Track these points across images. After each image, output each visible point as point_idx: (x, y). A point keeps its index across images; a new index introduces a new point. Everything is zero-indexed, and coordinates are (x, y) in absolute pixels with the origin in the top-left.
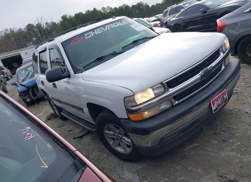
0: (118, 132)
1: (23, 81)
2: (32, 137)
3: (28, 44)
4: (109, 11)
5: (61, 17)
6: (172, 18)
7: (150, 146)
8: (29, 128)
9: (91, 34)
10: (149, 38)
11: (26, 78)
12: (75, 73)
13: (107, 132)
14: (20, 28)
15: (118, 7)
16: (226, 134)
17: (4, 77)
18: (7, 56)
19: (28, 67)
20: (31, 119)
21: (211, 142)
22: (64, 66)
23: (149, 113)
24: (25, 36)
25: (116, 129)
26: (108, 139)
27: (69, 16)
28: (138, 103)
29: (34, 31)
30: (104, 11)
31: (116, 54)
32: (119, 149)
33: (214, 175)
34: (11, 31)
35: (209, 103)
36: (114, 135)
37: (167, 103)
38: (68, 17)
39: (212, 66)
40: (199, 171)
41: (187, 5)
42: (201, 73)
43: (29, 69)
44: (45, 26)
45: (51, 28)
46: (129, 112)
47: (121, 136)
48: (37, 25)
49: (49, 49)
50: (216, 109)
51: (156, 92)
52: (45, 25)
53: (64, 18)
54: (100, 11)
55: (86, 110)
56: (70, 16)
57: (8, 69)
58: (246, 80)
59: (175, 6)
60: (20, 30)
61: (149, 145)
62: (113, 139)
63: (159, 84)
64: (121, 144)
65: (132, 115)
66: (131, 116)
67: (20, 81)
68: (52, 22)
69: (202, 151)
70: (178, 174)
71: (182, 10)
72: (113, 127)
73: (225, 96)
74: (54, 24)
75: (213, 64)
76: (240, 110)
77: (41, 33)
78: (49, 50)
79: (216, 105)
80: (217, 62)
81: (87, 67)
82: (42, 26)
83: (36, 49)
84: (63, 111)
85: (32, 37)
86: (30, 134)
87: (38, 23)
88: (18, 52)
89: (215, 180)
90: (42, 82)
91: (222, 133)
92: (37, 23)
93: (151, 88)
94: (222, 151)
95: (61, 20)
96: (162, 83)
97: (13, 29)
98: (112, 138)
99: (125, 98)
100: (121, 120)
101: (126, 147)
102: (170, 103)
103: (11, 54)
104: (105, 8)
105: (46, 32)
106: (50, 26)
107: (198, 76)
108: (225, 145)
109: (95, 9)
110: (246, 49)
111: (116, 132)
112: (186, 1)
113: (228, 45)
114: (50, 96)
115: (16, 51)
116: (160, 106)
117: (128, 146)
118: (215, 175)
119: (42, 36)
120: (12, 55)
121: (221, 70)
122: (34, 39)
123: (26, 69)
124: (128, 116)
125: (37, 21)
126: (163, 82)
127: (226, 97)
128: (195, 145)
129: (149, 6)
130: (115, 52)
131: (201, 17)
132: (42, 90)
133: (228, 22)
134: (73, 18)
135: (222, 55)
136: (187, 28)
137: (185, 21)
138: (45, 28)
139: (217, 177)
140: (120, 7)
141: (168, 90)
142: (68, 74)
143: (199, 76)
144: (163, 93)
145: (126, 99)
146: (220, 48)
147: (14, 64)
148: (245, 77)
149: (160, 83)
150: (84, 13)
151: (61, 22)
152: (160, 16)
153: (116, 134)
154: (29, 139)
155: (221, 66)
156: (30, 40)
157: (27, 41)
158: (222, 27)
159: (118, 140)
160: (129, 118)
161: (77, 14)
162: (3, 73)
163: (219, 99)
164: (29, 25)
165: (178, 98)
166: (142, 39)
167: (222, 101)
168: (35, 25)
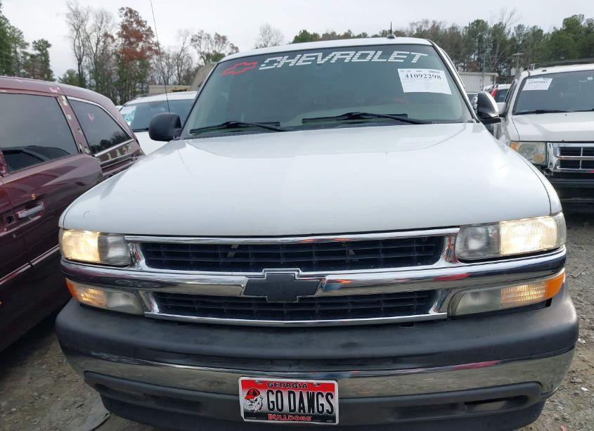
5: (565, 20)
14: (455, 24)
24: (457, 46)
27: (588, 20)
29: (481, 40)
34: (434, 26)
44: (511, 34)
45: (523, 41)
48: (495, 26)
53: (571, 23)
60: (453, 28)
68: (534, 27)
73: (323, 403)
74: (537, 33)
77: (495, 47)
82: (506, 30)
85: (470, 52)
87: (500, 23)
92: (496, 22)
97: (440, 23)
106: (526, 34)
122: (473, 56)
125: (499, 17)
138: (509, 37)
151: (557, 34)
156: (464, 56)
164: (478, 22)
167: (302, 408)
168: (491, 25)
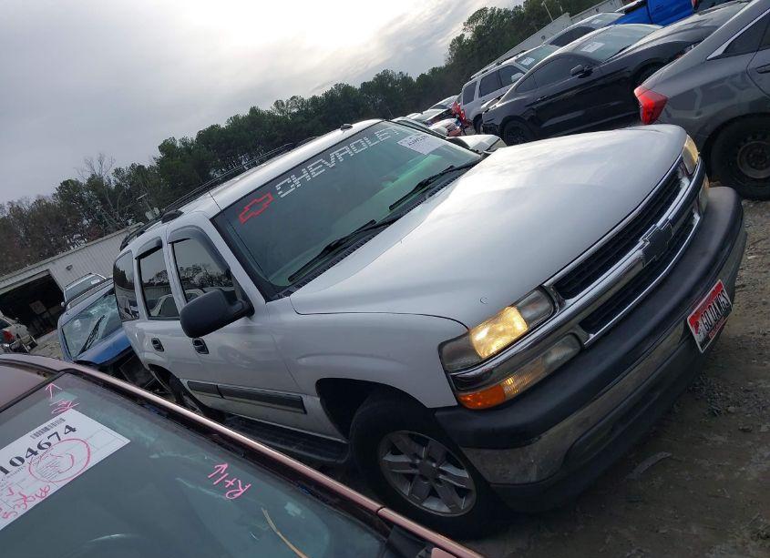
0: (423, 453)
1: (84, 350)
2: (243, 487)
3: (68, 242)
4: (296, 110)
5: (159, 147)
6: (494, 104)
7: (534, 479)
8: (225, 466)
9: (292, 183)
10: (459, 169)
11: (90, 339)
12: (268, 299)
13: (390, 458)
14: (39, 196)
15: (319, 94)
16: (744, 409)
17: (13, 347)
18: (12, 285)
19: (93, 305)
20: (221, 440)
21: (707, 441)
22: (231, 285)
23: (519, 381)
24: (58, 219)
25: (415, 447)
26: (395, 482)
27: (181, 141)
28: (484, 353)
29: (81, 200)
30: (282, 111)
31: (375, 227)
32: (434, 506)
33: (744, 537)
34: (12, 209)
35: (681, 326)
36: (413, 466)
37: (564, 345)
38: (178, 145)
39: (667, 220)
40: (695, 531)
41: (529, 61)
42: (641, 242)
43: (94, 311)
44: (112, 182)
45: (131, 184)
46: (459, 384)
47: (434, 465)
48: (89, 180)
49: (172, 243)
50: (707, 339)
51: (528, 314)
52: (112, 178)
53: (167, 148)
54: (270, 115)
55: (313, 402)
56: (184, 142)
57: (22, 321)
58: (760, 246)
59: (492, 68)
60: (39, 201)
61: (533, 476)
62: (410, 477)
63: (532, 291)
64: (437, 490)
65: (469, 393)
66: (468, 397)
67: (74, 353)
68: (133, 165)
69: (687, 473)
70: (634, 551)
71: (518, 77)
72: (406, 441)
73: (722, 299)
74: (139, 170)
75: (670, 213)
76: (765, 335)
77: (104, 202)
78: (170, 245)
79: (702, 327)
80: (679, 206)
81: (300, 279)
82: (105, 180)
83: (122, 248)
84: (228, 419)
85: (79, 219)
86: (236, 482)
87: (93, 176)
88: (44, 268)
89: (753, 553)
90: (155, 342)
91: (731, 409)
92: (89, 176)
93: (512, 305)
94: (747, 463)
95: (159, 155)
96: (541, 288)
97: (19, 201)
98: (405, 475)
99: (441, 346)
100: (436, 414)
101: (456, 497)
102: (574, 340)
103: (22, 277)
104: (283, 104)
105: (119, 198)
106: (129, 176)
107: (635, 253)
108: (750, 443)
109: (253, 110)
110: (738, 158)
111: (416, 456)
112: (524, 51)
113: (695, 155)
114: (184, 382)
115: (34, 265)
116: (545, 356)
117: (462, 492)
118: (747, 534)
119: (108, 209)
120: (25, 279)
121: (692, 226)
122: (85, 222)
123: (84, 315)
124: (456, 398)
125: (88, 168)
126: (545, 285)
127: (726, 302)
128: (659, 456)
129: (410, 78)
130: (373, 222)
131: (575, 88)
132: (153, 367)
133: (670, 91)
134: (192, 144)
135: (686, 186)
136: (543, 123)
137: (535, 107)
138: (113, 185)
139: (756, 541)
140: (326, 94)
141: (562, 305)
142: (246, 307)
143: (640, 252)
144: (552, 316)
145: (446, 348)
146: (678, 165)
147: (32, 305)
148: (754, 239)
149: (536, 289)
150: (223, 125)
151: (161, 162)
152: (450, 101)
153: (418, 461)
154: (237, 495)
155: (691, 216)
156: (75, 226)
157: (65, 231)
158: (654, 108)
159: (426, 479)
160: (461, 405)
161: (204, 131)
162: (8, 338)
163: (708, 311)
164: (66, 184)
165: (593, 325)
166: (442, 174)
167: (718, 314)
168: (84, 181)
